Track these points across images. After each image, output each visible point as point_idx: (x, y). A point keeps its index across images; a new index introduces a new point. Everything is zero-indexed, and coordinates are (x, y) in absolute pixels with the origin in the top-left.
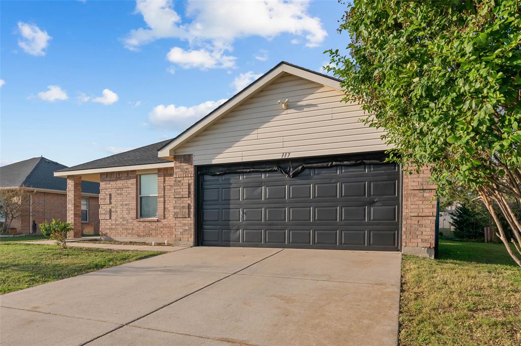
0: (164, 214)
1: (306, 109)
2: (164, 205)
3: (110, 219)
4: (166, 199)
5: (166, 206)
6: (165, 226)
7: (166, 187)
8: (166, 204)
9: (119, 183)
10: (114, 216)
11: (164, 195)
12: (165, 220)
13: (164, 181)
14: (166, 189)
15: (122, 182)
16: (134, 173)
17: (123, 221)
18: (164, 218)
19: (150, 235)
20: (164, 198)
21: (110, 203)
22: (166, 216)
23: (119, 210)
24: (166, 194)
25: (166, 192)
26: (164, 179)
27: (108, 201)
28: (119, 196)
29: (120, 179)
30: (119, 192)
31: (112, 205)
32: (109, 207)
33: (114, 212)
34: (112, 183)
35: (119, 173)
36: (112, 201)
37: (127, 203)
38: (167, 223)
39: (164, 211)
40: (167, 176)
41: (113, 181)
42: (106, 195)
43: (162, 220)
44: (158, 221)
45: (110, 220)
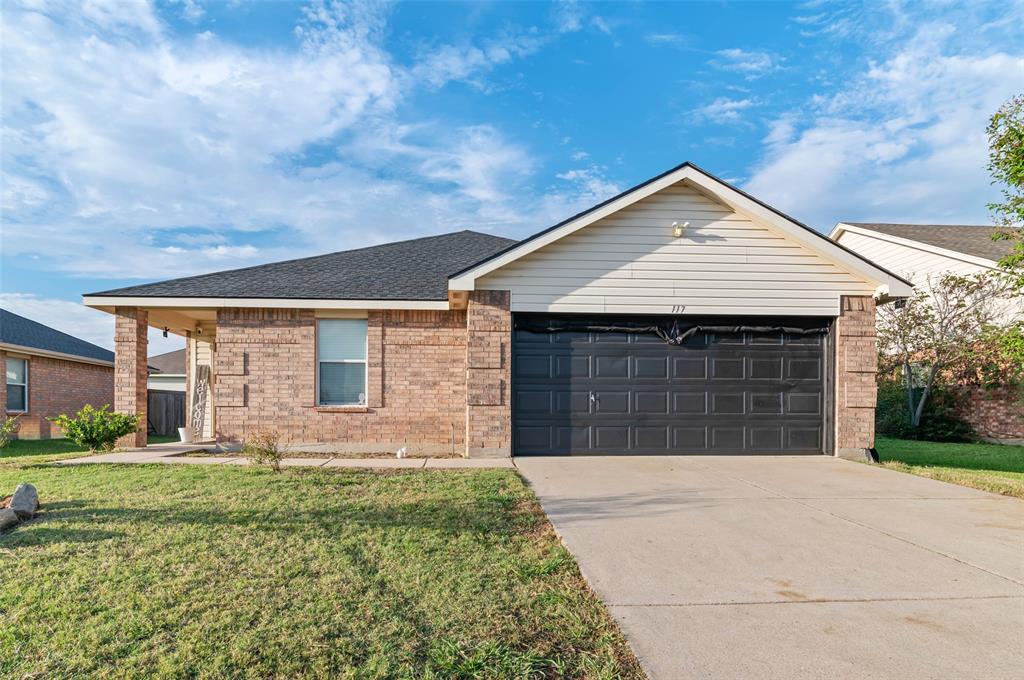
0: (383, 398)
1: (708, 242)
2: (383, 380)
3: (246, 405)
4: (387, 369)
5: (387, 382)
6: (383, 422)
7: (387, 347)
8: (387, 378)
9: (271, 333)
10: (255, 400)
11: (383, 363)
12: (385, 409)
13: (384, 335)
14: (387, 351)
15: (279, 331)
16: (311, 314)
17: (281, 409)
18: (383, 406)
19: (347, 438)
20: (383, 367)
21: (246, 372)
22: (387, 401)
23: (269, 389)
24: (387, 360)
25: (386, 356)
26: (383, 331)
27: (239, 368)
28: (271, 359)
29: (272, 323)
30: (270, 350)
31: (251, 377)
32: (240, 383)
33: (255, 391)
34: (248, 330)
35: (271, 311)
36: (249, 368)
37: (290, 373)
38: (389, 414)
39: (383, 392)
40: (391, 326)
41: (253, 326)
42: (235, 354)
43: (379, 410)
44: (368, 411)
45: (246, 409)
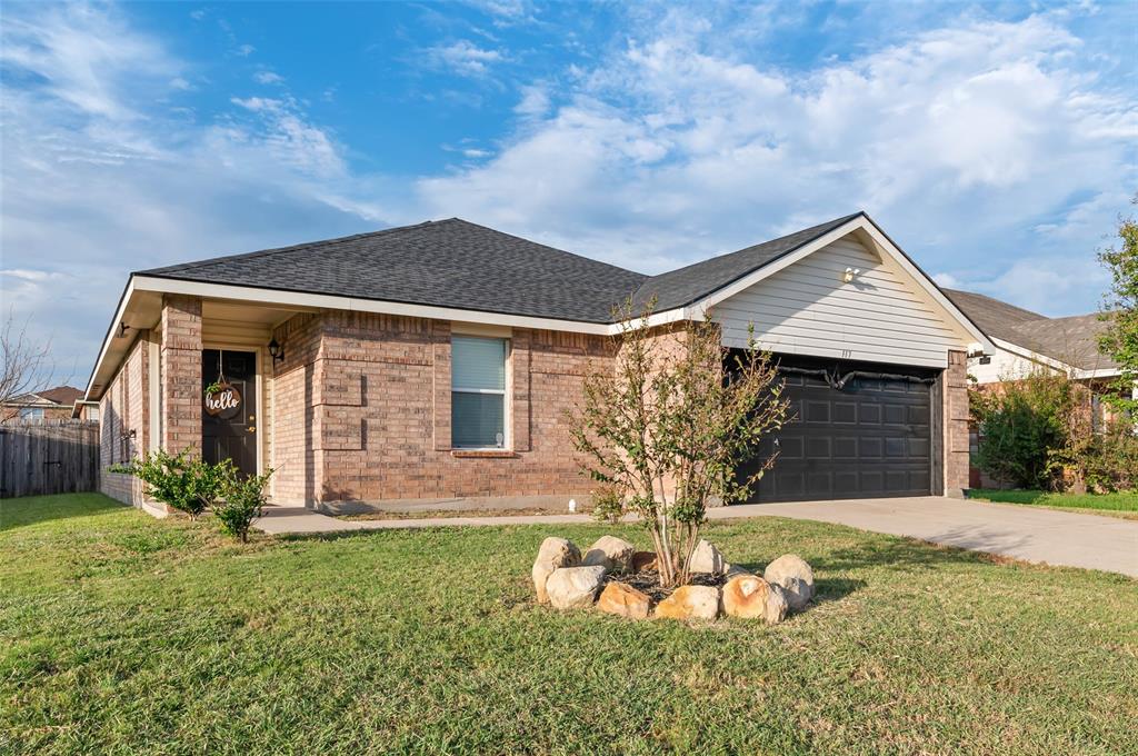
0: (530, 439)
2: (530, 417)
3: (364, 448)
4: (533, 403)
5: (533, 420)
6: (528, 470)
7: (534, 375)
8: (534, 415)
9: (397, 350)
10: (375, 440)
11: (530, 395)
12: (532, 453)
13: (530, 360)
14: (534, 381)
15: (406, 347)
16: (446, 327)
17: (409, 454)
18: (530, 450)
19: (490, 490)
20: (530, 401)
21: (364, 403)
22: (534, 444)
23: (394, 428)
24: (533, 392)
25: (533, 386)
26: (530, 355)
27: (356, 397)
28: (395, 385)
29: (397, 337)
30: (395, 373)
31: (370, 409)
32: (356, 417)
33: (377, 429)
34: (366, 344)
35: (396, 319)
36: (368, 396)
37: (420, 405)
38: (536, 460)
39: (530, 433)
40: (537, 350)
41: (372, 339)
42: (350, 377)
43: (525, 455)
44: (515, 456)
45: (363, 453)
